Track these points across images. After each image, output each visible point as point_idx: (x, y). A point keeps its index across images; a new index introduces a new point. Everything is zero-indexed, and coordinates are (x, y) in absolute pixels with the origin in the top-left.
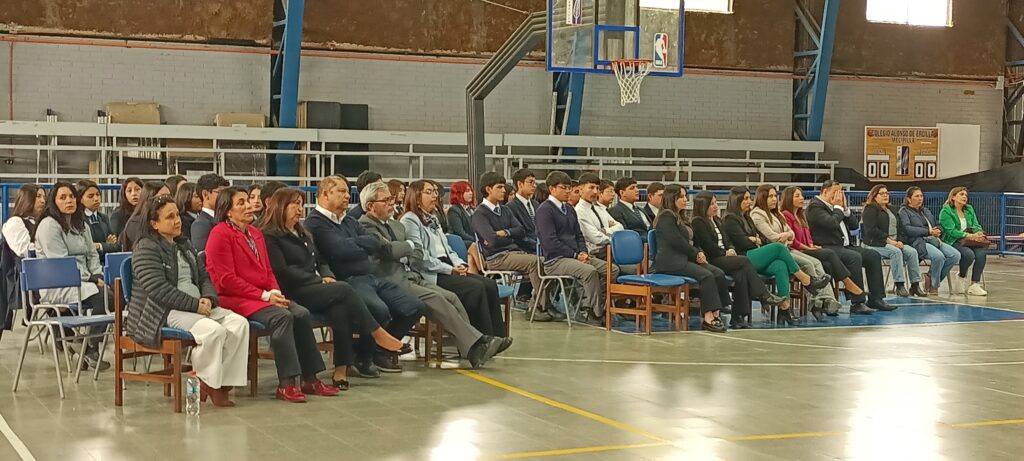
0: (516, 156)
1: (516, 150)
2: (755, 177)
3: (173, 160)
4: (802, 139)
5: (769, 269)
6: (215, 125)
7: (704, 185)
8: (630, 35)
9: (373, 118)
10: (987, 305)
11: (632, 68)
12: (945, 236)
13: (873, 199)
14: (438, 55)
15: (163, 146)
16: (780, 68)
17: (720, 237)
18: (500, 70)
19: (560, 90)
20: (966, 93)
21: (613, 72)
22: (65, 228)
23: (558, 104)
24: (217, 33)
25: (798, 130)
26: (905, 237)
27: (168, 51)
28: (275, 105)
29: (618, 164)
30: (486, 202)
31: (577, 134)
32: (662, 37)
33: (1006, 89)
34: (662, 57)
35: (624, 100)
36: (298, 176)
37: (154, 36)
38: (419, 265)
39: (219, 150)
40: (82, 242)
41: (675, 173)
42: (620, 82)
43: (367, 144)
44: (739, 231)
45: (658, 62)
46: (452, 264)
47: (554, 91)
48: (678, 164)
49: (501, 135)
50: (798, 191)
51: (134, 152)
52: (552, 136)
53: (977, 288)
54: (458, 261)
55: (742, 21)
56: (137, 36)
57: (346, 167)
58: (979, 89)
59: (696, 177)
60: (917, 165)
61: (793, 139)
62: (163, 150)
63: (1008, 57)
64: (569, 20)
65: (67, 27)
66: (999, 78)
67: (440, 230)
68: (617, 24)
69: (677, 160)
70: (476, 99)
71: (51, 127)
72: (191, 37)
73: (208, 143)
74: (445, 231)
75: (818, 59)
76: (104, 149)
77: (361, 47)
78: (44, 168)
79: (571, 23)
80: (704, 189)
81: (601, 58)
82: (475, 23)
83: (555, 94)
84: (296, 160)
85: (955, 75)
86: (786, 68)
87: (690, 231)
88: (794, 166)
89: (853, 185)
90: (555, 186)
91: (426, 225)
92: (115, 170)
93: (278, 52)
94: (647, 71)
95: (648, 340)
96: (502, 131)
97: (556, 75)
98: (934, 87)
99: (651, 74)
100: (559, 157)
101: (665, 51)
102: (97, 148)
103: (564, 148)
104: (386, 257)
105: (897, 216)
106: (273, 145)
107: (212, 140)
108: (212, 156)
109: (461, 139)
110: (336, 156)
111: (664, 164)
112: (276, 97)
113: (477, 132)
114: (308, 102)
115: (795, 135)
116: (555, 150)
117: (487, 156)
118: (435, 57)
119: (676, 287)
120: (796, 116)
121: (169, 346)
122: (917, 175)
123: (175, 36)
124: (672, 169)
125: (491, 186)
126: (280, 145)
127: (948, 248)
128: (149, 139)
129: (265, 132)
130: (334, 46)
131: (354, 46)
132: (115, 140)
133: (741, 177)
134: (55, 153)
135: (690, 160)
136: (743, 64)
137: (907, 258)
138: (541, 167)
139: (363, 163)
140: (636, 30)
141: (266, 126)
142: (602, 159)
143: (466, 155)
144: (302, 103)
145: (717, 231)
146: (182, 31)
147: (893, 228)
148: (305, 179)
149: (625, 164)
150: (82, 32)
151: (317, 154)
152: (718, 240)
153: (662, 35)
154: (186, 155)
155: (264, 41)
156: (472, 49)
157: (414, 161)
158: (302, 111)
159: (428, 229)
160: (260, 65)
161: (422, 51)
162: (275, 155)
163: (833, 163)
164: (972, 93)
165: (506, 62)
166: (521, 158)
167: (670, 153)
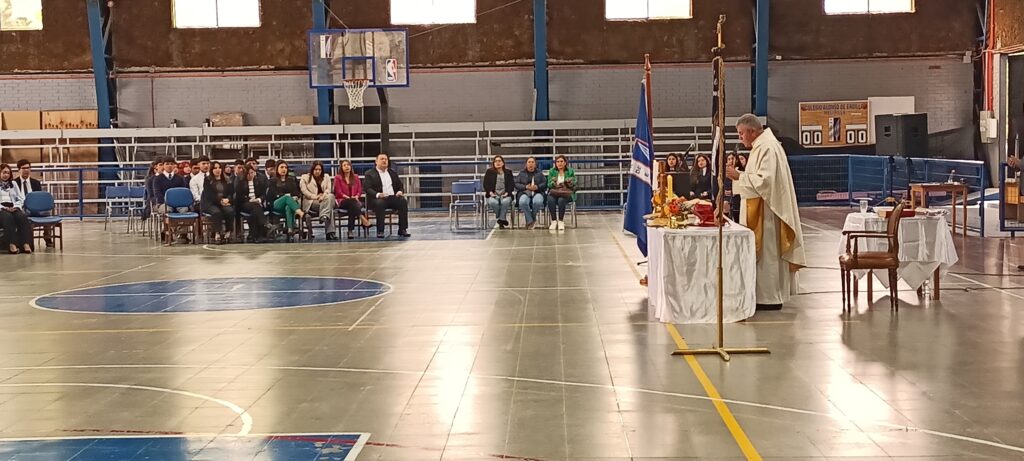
1: (495, 133)
6: (279, 124)
15: (246, 140)
16: (739, 58)
20: (931, 68)
24: (281, 62)
27: (248, 78)
31: (546, 120)
37: (241, 68)
51: (226, 145)
55: (701, 23)
56: (230, 68)
58: (945, 63)
60: (849, 133)
62: (246, 143)
65: (186, 65)
66: (967, 53)
71: (172, 131)
72: (266, 67)
73: (268, 137)
75: (757, 50)
84: (331, 147)
85: (920, 53)
102: (197, 143)
103: (536, 131)
106: (316, 137)
107: (272, 136)
116: (527, 133)
118: (439, 69)
122: (848, 141)
123: (255, 67)
128: (235, 136)
136: (703, 57)
141: (314, 124)
146: (260, 63)
154: (258, 146)
156: (469, 61)
161: (430, 65)
162: (319, 143)
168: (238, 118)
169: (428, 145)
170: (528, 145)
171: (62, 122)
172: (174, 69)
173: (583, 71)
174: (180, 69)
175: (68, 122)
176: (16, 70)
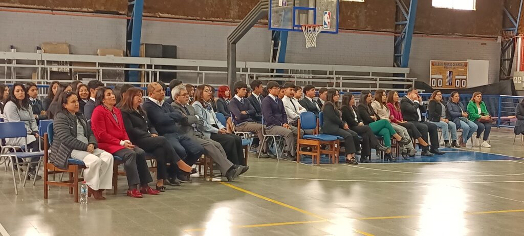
0: (252, 73)
1: (252, 70)
2: (374, 86)
3: (76, 73)
4: (398, 66)
5: (380, 133)
6: (98, 55)
7: (348, 89)
8: (311, 12)
9: (179, 52)
10: (490, 152)
11: (312, 29)
12: (470, 117)
13: (434, 98)
14: (213, 21)
15: (70, 65)
16: (388, 30)
17: (356, 116)
18: (245, 28)
19: (275, 39)
20: (482, 44)
21: (303, 31)
22: (19, 107)
23: (274, 47)
24: (98, 7)
25: (397, 62)
26: (450, 117)
27: (73, 17)
28: (129, 45)
29: (305, 78)
30: (236, 96)
31: (284, 63)
32: (328, 13)
33: (502, 43)
34: (327, 23)
35: (308, 45)
36: (140, 82)
37: (66, 9)
38: (201, 128)
39: (99, 68)
40: (27, 114)
41: (333, 83)
42: (306, 36)
43: (176, 66)
44: (366, 113)
45: (325, 26)
46: (218, 128)
47: (272, 40)
48: (335, 78)
49: (245, 63)
50: (396, 93)
51: (55, 68)
52: (271, 63)
53: (486, 144)
54: (221, 127)
55: (369, 5)
56: (58, 8)
57: (165, 77)
58: (489, 42)
59: (344, 85)
60: (457, 81)
61: (394, 66)
62: (71, 67)
63: (504, 26)
64: (280, 4)
66: (499, 36)
67: (212, 111)
68: (304, 6)
69: (335, 76)
70: (232, 43)
71: (12, 55)
72: (85, 10)
73: (94, 64)
74: (215, 111)
75: (407, 25)
76: (40, 66)
77: (173, 16)
78: (9, 76)
79: (281, 5)
80: (348, 91)
81: (296, 23)
82: (232, 4)
83: (273, 41)
84: (139, 74)
85: (476, 35)
86: (391, 30)
87: (340, 113)
88: (394, 80)
89: (424, 91)
90: (271, 88)
91: (205, 108)
92: (45, 77)
93: (130, 18)
94: (320, 30)
95: (318, 168)
96: (245, 60)
97: (273, 32)
98: (466, 41)
99: (322, 32)
100: (274, 74)
101: (329, 20)
102: (36, 66)
103: (277, 70)
104: (184, 123)
105: (446, 106)
106: (127, 66)
107: (96, 63)
108: (96, 71)
109: (224, 64)
110: (160, 72)
111: (328, 78)
112: (129, 41)
113: (233, 60)
114: (146, 44)
115: (395, 64)
116: (272, 71)
117: (237, 73)
118: (211, 22)
119: (332, 141)
120: (396, 55)
121: (72, 168)
122: (457, 86)
123: (77, 9)
124: (332, 81)
125: (240, 88)
126: (131, 66)
127: (472, 123)
128: (63, 62)
129: (123, 59)
130: (159, 15)
131: (170, 16)
132: (45, 62)
133: (367, 85)
134: (15, 68)
135: (341, 77)
136: (369, 28)
137: (450, 128)
138: (265, 79)
139: (174, 75)
140: (314, 9)
141: (124, 56)
142: (296, 75)
143: (227, 72)
144: (142, 44)
145: (354, 112)
146: (81, 6)
147: (443, 113)
148: (143, 83)
149: (308, 78)
150: (29, 6)
151: (150, 70)
152: (354, 117)
153: (328, 12)
154: (82, 70)
155: (123, 12)
156: (231, 18)
157: (200, 75)
158: (143, 48)
159: (206, 110)
160: (121, 24)
161: (205, 19)
162: (128, 71)
163: (414, 79)
164: (485, 44)
165: (248, 24)
166: (255, 74)
167: (331, 73)
168: (65, 48)
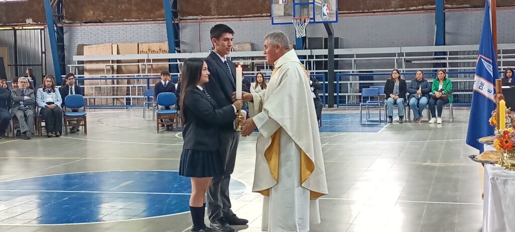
0: (400, 57)
1: (408, 54)
27: (255, 21)
31: (444, 45)
32: (326, 5)
34: (326, 14)
45: (325, 17)
65: (219, 15)
72: (265, 14)
79: (282, 3)
101: (328, 12)
103: (435, 52)
114: (309, 38)
118: (373, 13)
146: (262, 12)
151: (312, 60)
166: (409, 58)
168: (249, 46)
169: (365, 62)
170: (430, 62)
171: (149, 50)
172: (212, 17)
173: (470, 12)
174: (216, 17)
175: (153, 49)
176: (125, 20)
